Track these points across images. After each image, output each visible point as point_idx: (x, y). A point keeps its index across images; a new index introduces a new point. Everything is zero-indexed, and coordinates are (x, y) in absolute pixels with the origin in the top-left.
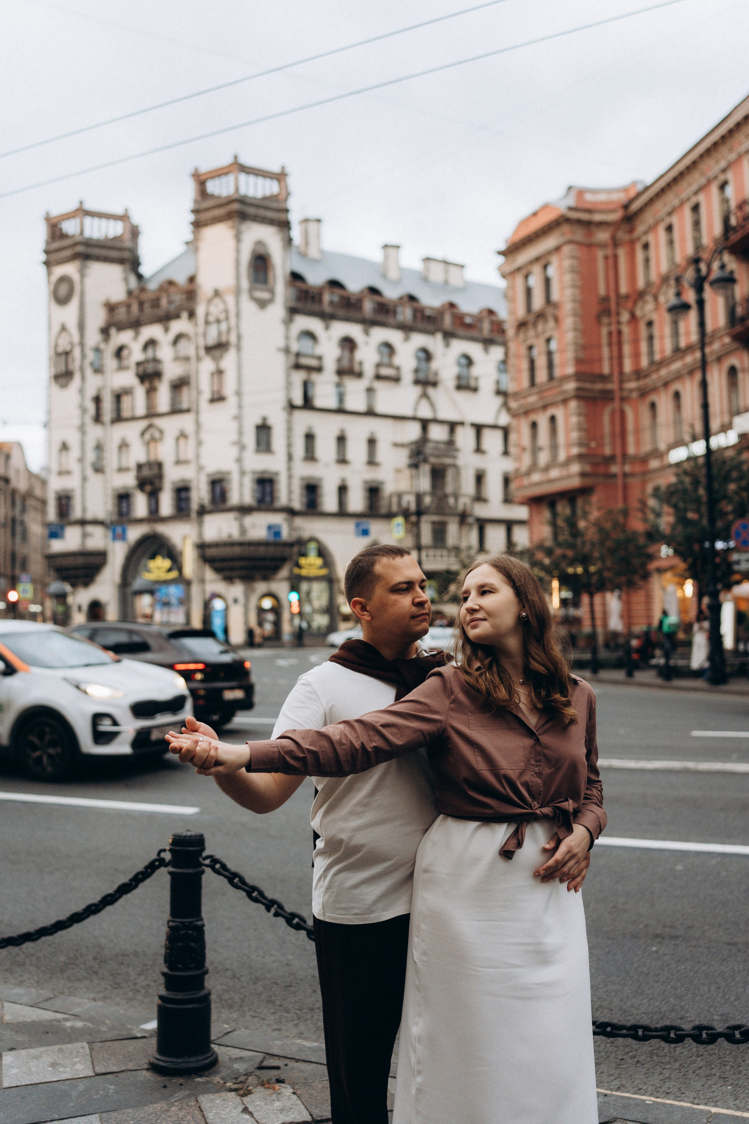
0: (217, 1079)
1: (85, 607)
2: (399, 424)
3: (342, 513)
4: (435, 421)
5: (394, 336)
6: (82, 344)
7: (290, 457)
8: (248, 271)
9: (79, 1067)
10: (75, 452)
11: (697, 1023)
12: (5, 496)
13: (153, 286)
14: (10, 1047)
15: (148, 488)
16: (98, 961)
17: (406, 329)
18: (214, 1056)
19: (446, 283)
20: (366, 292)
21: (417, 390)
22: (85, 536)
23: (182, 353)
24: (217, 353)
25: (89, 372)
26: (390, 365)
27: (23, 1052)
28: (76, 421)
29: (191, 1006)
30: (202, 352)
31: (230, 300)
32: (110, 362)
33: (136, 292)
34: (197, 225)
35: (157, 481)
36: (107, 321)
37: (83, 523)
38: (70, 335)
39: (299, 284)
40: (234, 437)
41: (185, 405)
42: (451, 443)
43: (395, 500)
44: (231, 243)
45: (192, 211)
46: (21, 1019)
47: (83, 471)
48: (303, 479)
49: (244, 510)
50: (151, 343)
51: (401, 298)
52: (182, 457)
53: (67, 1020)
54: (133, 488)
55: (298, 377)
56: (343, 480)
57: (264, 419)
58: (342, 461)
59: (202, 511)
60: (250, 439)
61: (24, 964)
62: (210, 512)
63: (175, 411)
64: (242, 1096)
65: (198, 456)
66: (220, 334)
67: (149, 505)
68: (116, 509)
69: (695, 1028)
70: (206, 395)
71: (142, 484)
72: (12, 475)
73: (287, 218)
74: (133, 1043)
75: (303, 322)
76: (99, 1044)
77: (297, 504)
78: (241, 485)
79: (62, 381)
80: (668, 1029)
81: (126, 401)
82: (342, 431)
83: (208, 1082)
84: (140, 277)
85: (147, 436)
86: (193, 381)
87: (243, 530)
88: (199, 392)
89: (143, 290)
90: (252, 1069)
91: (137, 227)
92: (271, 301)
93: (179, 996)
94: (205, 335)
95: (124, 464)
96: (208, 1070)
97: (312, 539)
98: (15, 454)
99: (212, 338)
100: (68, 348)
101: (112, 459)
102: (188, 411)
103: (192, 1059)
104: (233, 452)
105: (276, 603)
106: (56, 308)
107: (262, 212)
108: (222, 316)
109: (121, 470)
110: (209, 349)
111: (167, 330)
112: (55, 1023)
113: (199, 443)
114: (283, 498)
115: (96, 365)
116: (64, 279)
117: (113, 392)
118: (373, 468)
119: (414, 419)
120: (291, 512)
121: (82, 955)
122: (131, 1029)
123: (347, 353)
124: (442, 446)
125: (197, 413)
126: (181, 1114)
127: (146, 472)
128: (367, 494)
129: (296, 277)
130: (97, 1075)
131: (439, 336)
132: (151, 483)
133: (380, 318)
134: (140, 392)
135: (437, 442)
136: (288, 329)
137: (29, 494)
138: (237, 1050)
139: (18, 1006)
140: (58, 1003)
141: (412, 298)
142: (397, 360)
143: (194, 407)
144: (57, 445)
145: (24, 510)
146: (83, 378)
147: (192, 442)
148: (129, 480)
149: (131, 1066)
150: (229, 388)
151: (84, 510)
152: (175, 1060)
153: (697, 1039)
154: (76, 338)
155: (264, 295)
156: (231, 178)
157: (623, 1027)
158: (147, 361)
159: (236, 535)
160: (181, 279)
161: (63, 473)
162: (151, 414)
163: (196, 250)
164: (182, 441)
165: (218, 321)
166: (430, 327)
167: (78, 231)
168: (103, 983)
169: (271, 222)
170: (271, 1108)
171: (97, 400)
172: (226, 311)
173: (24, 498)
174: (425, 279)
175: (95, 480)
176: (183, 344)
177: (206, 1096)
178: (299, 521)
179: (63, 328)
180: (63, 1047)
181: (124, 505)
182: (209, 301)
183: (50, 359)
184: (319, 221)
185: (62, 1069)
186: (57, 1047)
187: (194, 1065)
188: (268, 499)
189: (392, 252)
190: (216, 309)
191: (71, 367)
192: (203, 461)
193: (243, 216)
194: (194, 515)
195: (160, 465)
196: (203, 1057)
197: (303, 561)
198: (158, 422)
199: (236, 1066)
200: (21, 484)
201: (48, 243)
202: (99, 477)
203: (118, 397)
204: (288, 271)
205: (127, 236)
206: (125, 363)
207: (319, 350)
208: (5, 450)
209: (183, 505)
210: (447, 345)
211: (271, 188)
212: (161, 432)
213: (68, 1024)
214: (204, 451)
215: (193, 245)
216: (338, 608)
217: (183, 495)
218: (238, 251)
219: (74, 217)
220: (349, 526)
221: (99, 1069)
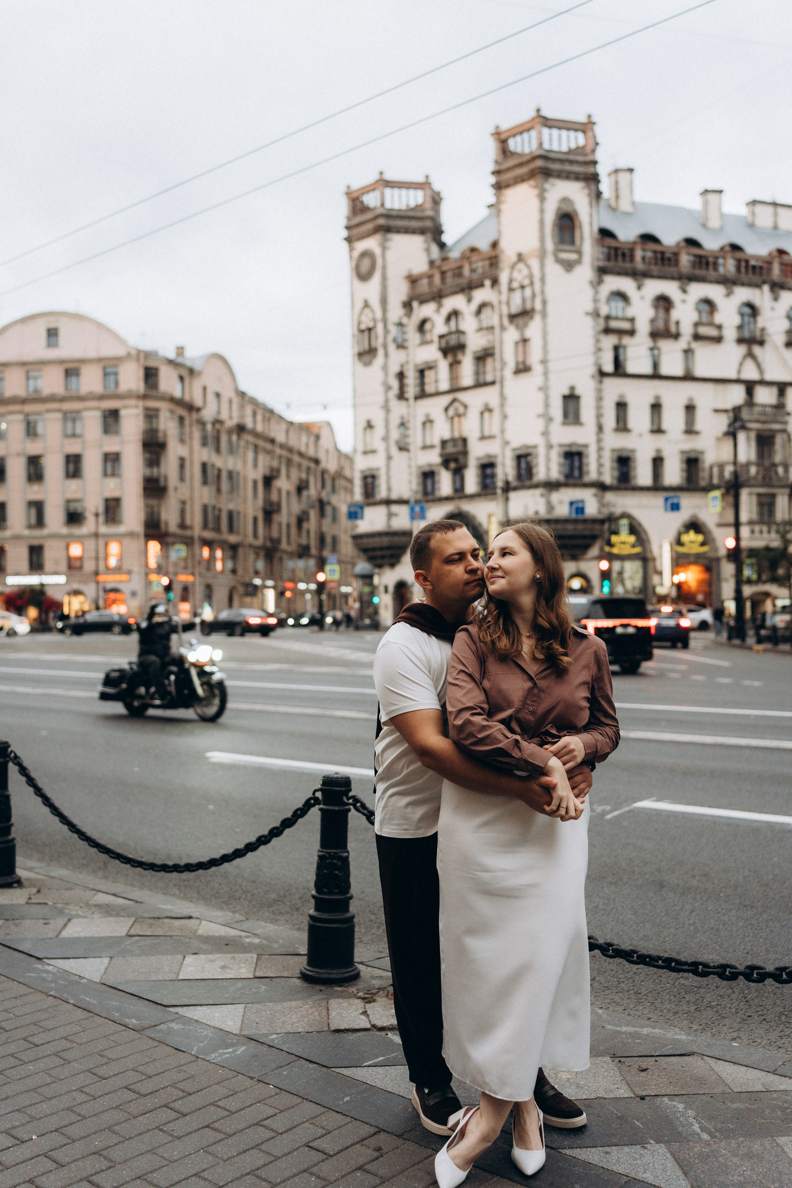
0: (353, 989)
1: (391, 589)
2: (720, 387)
3: (657, 487)
4: (762, 382)
5: (715, 292)
6: (385, 320)
7: (600, 428)
8: (553, 230)
9: (243, 970)
10: (379, 431)
11: (749, 963)
12: (315, 477)
13: (455, 254)
14: (194, 952)
15: (453, 465)
16: (303, 900)
17: (728, 282)
18: (356, 972)
19: (776, 227)
20: (683, 244)
21: (742, 349)
22: (390, 515)
23: (485, 324)
24: (520, 321)
25: (392, 347)
26: (711, 324)
27: (202, 956)
28: (380, 399)
29: (334, 926)
30: (506, 321)
31: (534, 264)
32: (413, 337)
33: (438, 263)
34: (499, 187)
35: (461, 459)
36: (408, 295)
37: (388, 502)
38: (373, 311)
39: (609, 241)
40: (541, 410)
41: (489, 378)
42: (780, 406)
43: (716, 471)
44: (535, 203)
45: (493, 173)
46: (211, 934)
47: (388, 451)
48: (613, 451)
49: (551, 486)
50: (455, 314)
51: (722, 249)
52: (487, 433)
53: (248, 937)
54: (437, 465)
55: (609, 341)
56: (659, 451)
57: (572, 388)
58: (658, 430)
59: (508, 488)
60: (557, 410)
61: (240, 898)
62: (515, 489)
63: (479, 384)
64: (366, 1003)
65: (503, 431)
66: (524, 300)
67: (454, 482)
68: (420, 488)
69: (748, 967)
70: (511, 365)
71: (446, 462)
72: (322, 456)
73: (595, 170)
74: (296, 958)
75: (613, 283)
76: (267, 957)
77: (608, 478)
78: (548, 459)
79: (366, 358)
80: (724, 967)
81: (429, 376)
82: (657, 398)
83: (344, 991)
84: (442, 246)
85: (451, 412)
86: (497, 351)
87: (550, 507)
88: (504, 364)
89: (445, 259)
90: (386, 986)
91: (438, 194)
92: (579, 262)
93: (325, 916)
94: (508, 303)
95: (428, 443)
96: (347, 982)
97: (625, 515)
98: (325, 434)
99: (516, 306)
100: (371, 325)
101: (416, 438)
102: (493, 383)
103: (334, 971)
104: (540, 424)
105: (585, 584)
106: (359, 285)
107: (567, 167)
108: (526, 282)
109: (425, 447)
110: (513, 317)
111: (469, 300)
112: (237, 938)
113: (505, 417)
114: (592, 473)
115: (400, 340)
116: (366, 254)
117: (416, 366)
118: (693, 437)
119: (738, 381)
120: (602, 487)
121: (290, 894)
122: (298, 948)
123: (661, 313)
124: (769, 410)
125: (502, 386)
126: (310, 1011)
127: (450, 449)
128: (684, 466)
129: (605, 233)
130: (256, 978)
131: (766, 288)
132: (456, 460)
133: (698, 272)
134: (443, 366)
135: (764, 406)
136: (596, 293)
137: (339, 475)
138: (381, 971)
139: (213, 924)
140: (246, 925)
141: (735, 248)
142: (718, 318)
143: (498, 380)
144: (363, 424)
145: (334, 490)
146: (386, 355)
147: (497, 415)
148: (434, 458)
149: (286, 974)
150: (534, 357)
151: (389, 489)
152: (319, 971)
153: (748, 977)
154: (379, 314)
155: (573, 256)
156: (533, 133)
157: (685, 963)
158: (450, 333)
159: (543, 512)
160: (484, 245)
161: (369, 452)
162: (455, 389)
163: (499, 212)
164: (486, 415)
165: (523, 287)
166: (756, 279)
167: (379, 204)
168: (301, 918)
169: (577, 177)
170: (387, 1013)
171: (401, 376)
172: (531, 276)
173: (333, 479)
174: (751, 226)
175: (399, 458)
176: (486, 313)
177: (336, 1000)
178: (610, 497)
179: (366, 305)
180: (236, 955)
181: (429, 482)
182: (513, 267)
183: (354, 336)
184: (631, 170)
185: (229, 971)
186: (230, 956)
187: (335, 976)
188: (576, 473)
189: (711, 197)
190: (520, 275)
191: (373, 344)
192: (508, 436)
193: (547, 174)
194: (499, 491)
195: (464, 441)
196: (344, 971)
197: (614, 539)
198: (462, 396)
199: (373, 982)
200: (331, 465)
201: (349, 219)
202: (404, 454)
203: (422, 373)
204: (596, 229)
205: (429, 205)
206: (428, 337)
207: (630, 312)
208: (315, 430)
209: (488, 481)
210: (776, 299)
211: (577, 140)
212: (465, 407)
213: (248, 940)
214: (509, 424)
215: (495, 208)
216: (654, 588)
217: (489, 471)
218: (542, 211)
219: (374, 190)
220: (657, 500)
221: (258, 974)
